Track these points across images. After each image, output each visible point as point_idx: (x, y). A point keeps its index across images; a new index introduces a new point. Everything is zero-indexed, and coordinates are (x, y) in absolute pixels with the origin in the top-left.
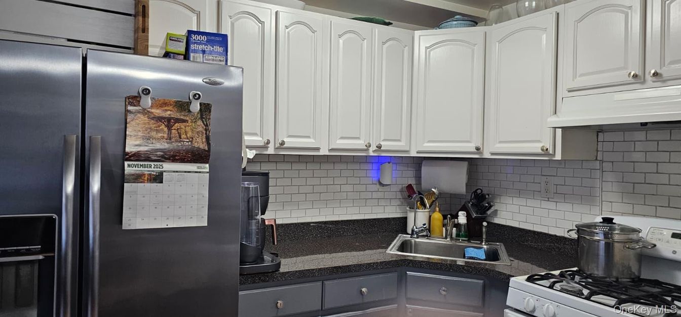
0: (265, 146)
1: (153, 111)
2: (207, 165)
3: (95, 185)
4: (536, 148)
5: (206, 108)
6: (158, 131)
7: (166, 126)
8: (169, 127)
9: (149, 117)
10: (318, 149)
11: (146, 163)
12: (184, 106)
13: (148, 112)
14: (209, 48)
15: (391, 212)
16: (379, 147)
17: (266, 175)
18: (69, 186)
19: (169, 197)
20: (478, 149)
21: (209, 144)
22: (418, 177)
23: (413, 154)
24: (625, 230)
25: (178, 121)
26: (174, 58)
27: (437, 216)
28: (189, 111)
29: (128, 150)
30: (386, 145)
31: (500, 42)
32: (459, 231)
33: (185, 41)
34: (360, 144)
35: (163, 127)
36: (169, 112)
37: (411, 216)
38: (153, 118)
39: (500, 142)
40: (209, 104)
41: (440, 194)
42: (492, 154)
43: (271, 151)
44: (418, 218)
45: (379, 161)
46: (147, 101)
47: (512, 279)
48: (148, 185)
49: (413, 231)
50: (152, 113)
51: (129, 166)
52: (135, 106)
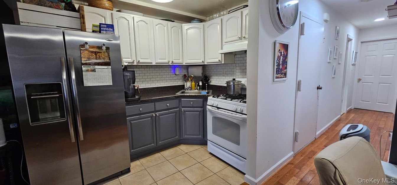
0: (133, 62)
1: (89, 49)
2: (110, 67)
3: (73, 77)
4: (217, 60)
5: (108, 48)
6: (92, 56)
7: (95, 54)
8: (96, 55)
9: (88, 51)
10: (152, 63)
11: (89, 66)
12: (100, 48)
13: (88, 50)
14: (108, 29)
15: (180, 83)
16: (172, 62)
17: (134, 71)
18: (64, 77)
19: (98, 76)
20: (203, 61)
21: (110, 59)
22: (188, 72)
23: (184, 64)
24: (239, 82)
25: (98, 52)
26: (96, 32)
27: (193, 83)
28: (102, 49)
29: (82, 62)
30: (175, 61)
31: (208, 28)
32: (200, 87)
33: (99, 27)
34: (166, 61)
35: (94, 54)
36: (95, 50)
37: (185, 84)
38: (90, 52)
39: (209, 59)
40: (108, 47)
41: (194, 76)
42: (207, 63)
43: (135, 64)
44: (188, 84)
45: (174, 67)
46: (87, 47)
47: (209, 97)
48: (91, 73)
49: (186, 88)
50: (89, 50)
51: (84, 67)
52: (83, 48)
